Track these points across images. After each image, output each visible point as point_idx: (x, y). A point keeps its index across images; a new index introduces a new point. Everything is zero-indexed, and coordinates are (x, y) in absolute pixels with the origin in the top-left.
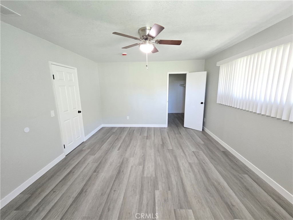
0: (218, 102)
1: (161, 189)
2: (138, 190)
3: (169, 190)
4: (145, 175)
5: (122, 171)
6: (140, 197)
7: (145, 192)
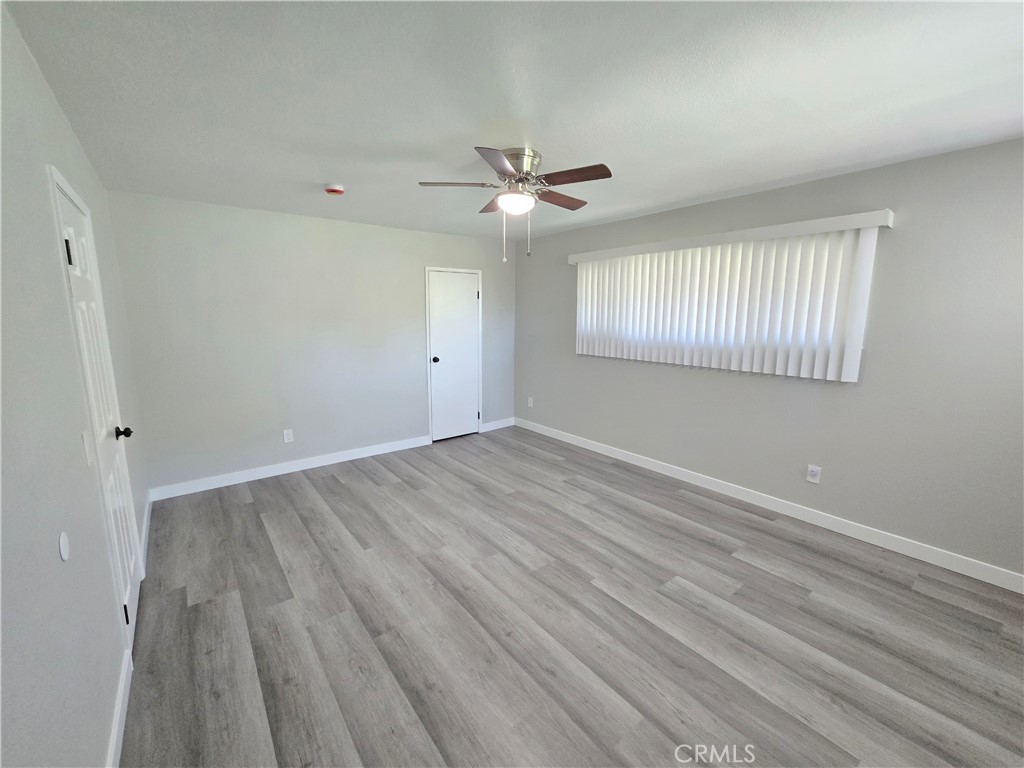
0: (579, 351)
1: (596, 575)
2: (558, 601)
3: (612, 568)
4: (532, 568)
5: (462, 589)
6: (578, 609)
7: (577, 596)
